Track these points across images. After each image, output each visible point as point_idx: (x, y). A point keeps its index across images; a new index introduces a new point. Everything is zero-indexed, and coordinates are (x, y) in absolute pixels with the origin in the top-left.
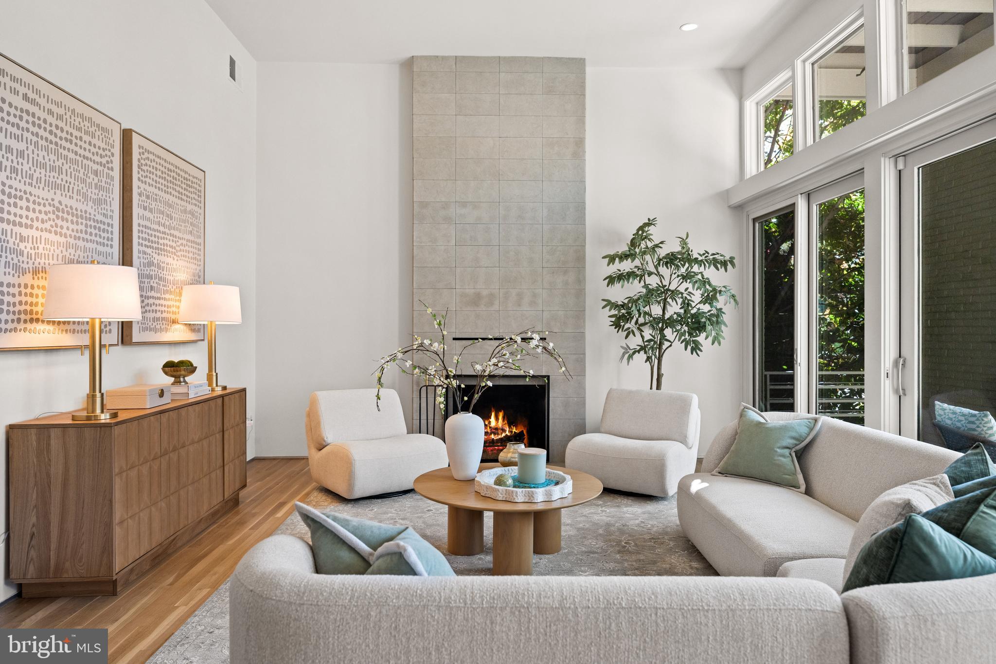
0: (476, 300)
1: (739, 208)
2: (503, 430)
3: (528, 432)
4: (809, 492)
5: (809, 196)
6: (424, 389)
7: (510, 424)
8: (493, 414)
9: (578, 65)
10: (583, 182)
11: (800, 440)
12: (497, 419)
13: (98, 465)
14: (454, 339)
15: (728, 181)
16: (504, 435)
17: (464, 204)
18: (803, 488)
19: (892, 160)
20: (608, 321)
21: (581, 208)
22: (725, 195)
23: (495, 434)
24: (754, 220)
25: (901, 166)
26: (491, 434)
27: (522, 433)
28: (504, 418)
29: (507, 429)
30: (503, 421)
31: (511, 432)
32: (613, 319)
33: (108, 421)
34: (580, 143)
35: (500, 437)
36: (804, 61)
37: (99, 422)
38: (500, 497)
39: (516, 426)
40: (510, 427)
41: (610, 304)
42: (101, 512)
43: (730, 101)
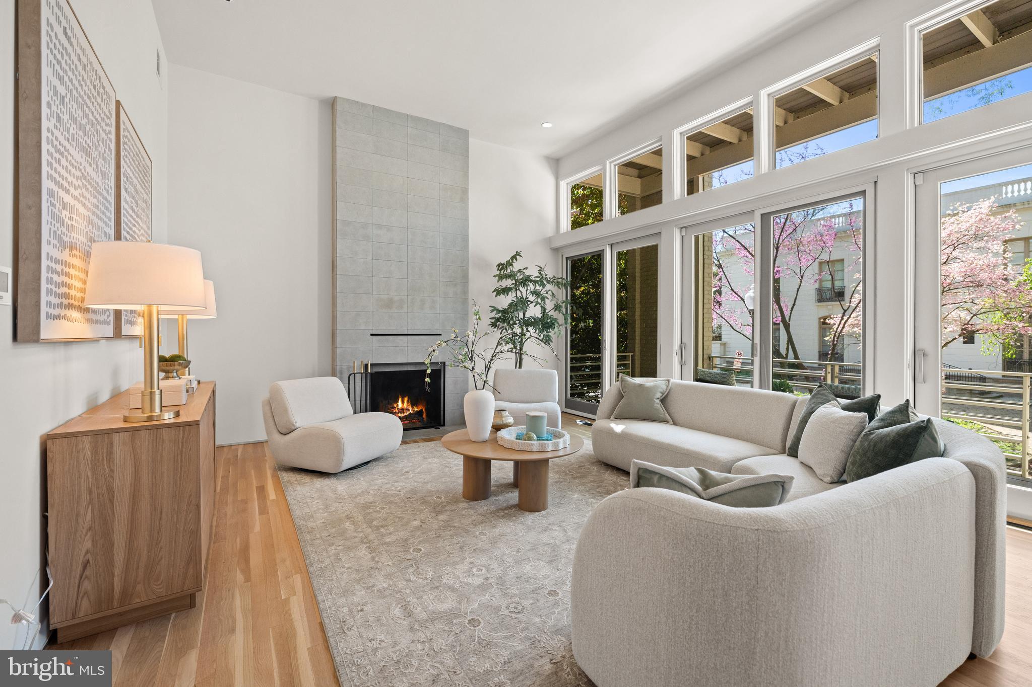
0: (389, 304)
1: (556, 250)
2: (409, 410)
3: (426, 410)
4: (675, 424)
5: (612, 245)
6: (352, 377)
7: (412, 405)
8: (400, 399)
9: (464, 134)
10: (467, 220)
11: (663, 393)
12: (403, 402)
13: (181, 469)
14: (372, 335)
15: (550, 232)
16: (408, 413)
17: (380, 227)
18: (671, 422)
19: (679, 229)
20: (489, 322)
21: (465, 239)
22: (549, 240)
23: (401, 413)
24: (567, 259)
25: (683, 234)
26: (398, 413)
27: (421, 411)
28: (408, 401)
29: (411, 409)
30: (408, 403)
31: (414, 410)
32: (493, 321)
33: (172, 421)
34: (465, 191)
35: (405, 414)
36: (611, 163)
37: (162, 422)
38: (535, 449)
39: (417, 406)
40: (412, 407)
41: (494, 309)
42: (186, 520)
43: (550, 179)
